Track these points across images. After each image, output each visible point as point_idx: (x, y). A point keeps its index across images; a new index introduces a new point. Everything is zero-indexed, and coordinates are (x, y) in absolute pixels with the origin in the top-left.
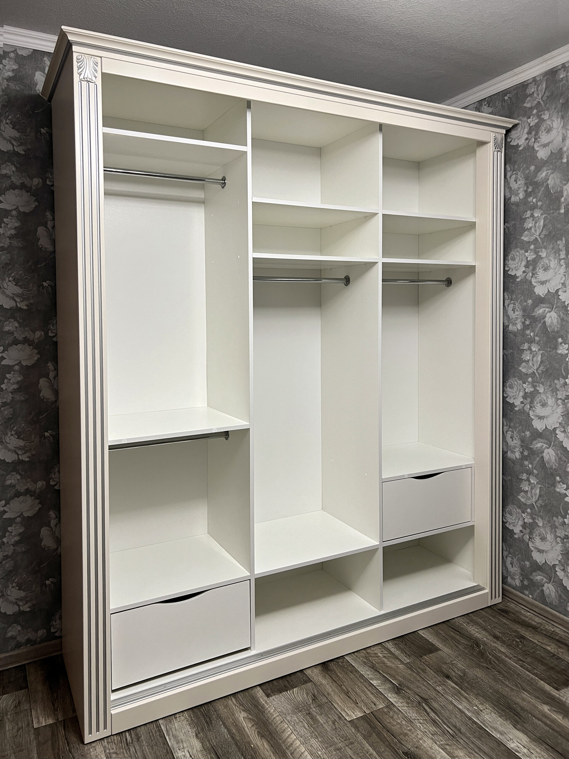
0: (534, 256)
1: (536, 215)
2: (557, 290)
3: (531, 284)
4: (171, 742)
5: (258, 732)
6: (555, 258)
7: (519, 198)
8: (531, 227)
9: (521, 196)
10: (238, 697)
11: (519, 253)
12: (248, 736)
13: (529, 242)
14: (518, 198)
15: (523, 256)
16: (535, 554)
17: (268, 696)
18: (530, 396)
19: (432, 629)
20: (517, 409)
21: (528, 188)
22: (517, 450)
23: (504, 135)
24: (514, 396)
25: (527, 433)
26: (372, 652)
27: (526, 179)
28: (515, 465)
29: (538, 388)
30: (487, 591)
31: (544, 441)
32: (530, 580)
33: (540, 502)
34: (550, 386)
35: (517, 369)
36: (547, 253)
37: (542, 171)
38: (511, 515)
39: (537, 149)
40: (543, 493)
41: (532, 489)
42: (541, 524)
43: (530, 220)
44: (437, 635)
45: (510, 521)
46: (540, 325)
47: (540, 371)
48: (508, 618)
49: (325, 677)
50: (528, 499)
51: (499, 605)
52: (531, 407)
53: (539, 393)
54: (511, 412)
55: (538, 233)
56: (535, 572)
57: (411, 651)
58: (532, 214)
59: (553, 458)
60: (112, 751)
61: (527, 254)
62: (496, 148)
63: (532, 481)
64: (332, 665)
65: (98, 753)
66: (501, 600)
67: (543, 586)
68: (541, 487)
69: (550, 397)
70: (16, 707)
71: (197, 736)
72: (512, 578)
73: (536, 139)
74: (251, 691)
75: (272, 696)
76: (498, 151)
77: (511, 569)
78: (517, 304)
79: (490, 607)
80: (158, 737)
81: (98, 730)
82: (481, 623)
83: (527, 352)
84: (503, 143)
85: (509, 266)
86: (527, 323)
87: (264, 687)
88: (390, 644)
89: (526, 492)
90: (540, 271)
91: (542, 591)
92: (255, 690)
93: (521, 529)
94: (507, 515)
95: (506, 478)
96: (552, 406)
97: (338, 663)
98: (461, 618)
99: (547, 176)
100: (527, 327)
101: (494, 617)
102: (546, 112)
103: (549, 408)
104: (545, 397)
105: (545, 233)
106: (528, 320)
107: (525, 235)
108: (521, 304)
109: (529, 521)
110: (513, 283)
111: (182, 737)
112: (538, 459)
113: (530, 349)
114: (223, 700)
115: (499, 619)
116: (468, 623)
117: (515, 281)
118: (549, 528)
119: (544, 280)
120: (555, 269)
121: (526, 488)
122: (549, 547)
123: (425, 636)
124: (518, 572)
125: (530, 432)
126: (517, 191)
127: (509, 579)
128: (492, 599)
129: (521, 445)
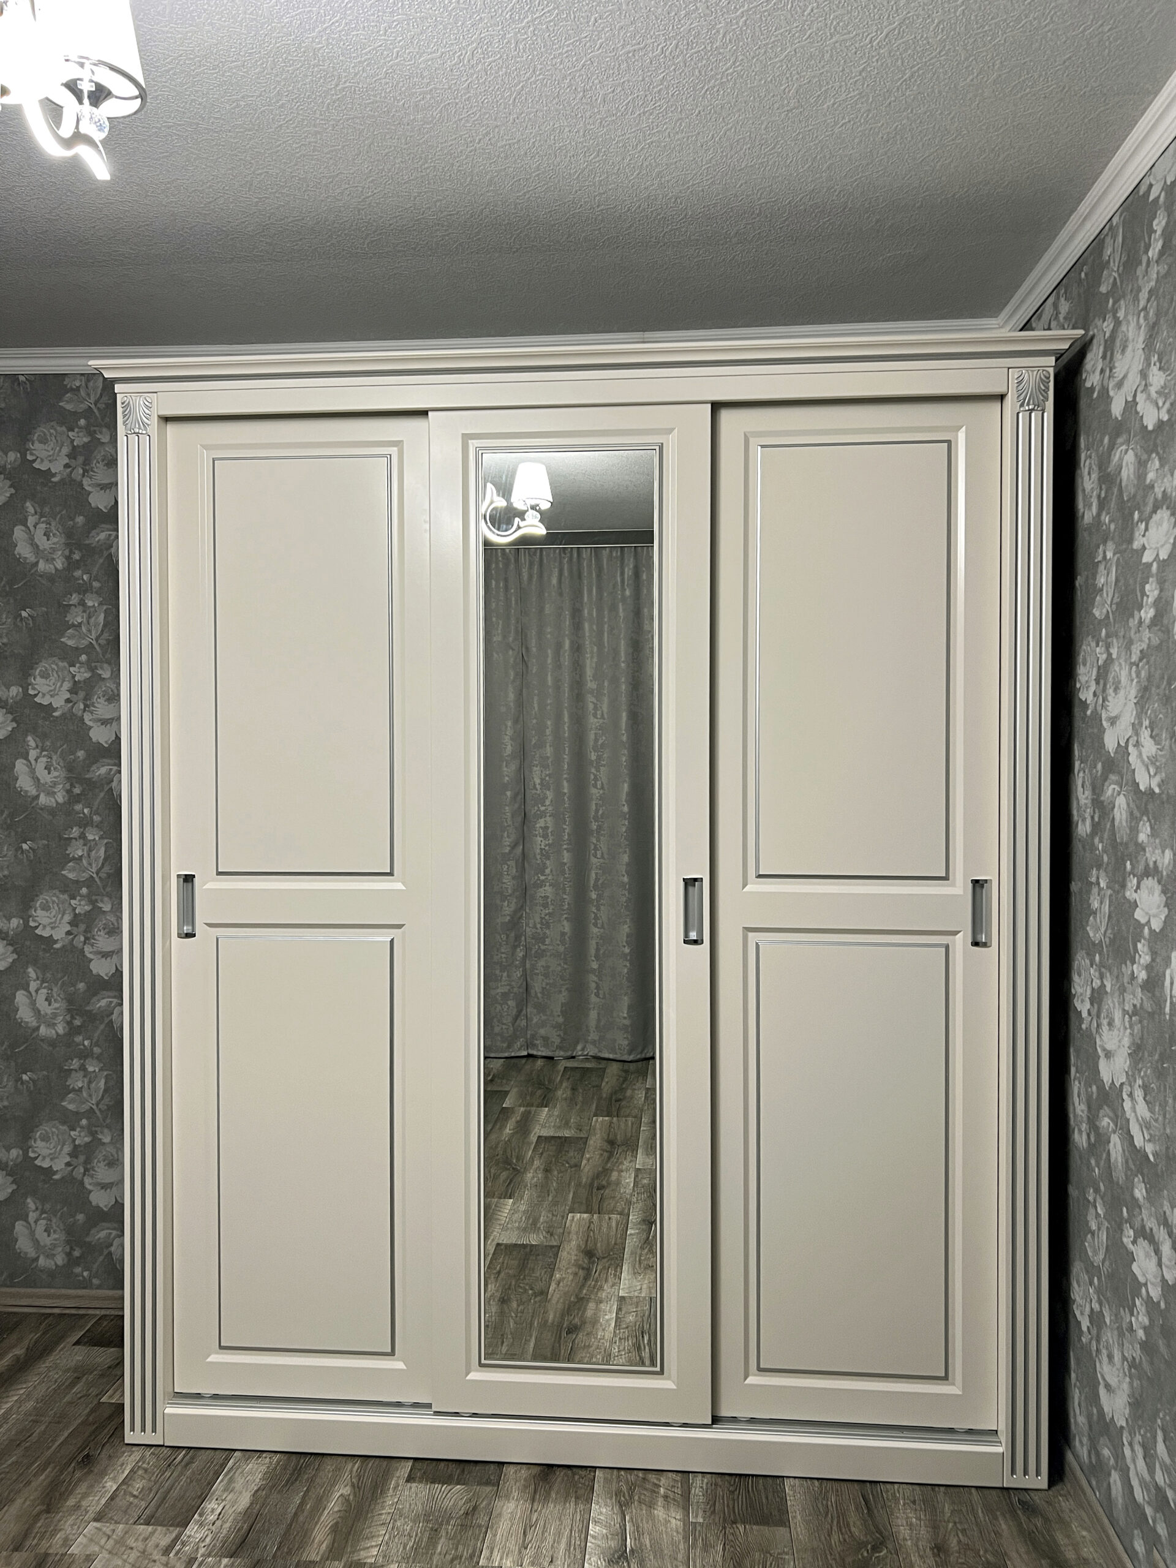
0: (1105, 656)
1: (1109, 555)
2: (1127, 740)
3: (1102, 724)
4: (219, 1485)
5: (337, 1523)
6: (1126, 661)
8: (1103, 585)
9: (1094, 510)
10: (367, 1465)
11: (1090, 645)
12: (317, 1523)
13: (1100, 620)
14: (1091, 515)
15: (1094, 654)
16: (1102, 1391)
17: (410, 1479)
18: (1097, 996)
19: (821, 1485)
20: (1084, 1026)
21: (1101, 489)
22: (1084, 1126)
23: (1051, 371)
24: (1081, 994)
25: (1094, 1088)
26: (655, 1481)
27: (1100, 468)
28: (1082, 1163)
29: (1106, 983)
30: (1000, 1450)
31: (1111, 1114)
32: (1098, 1454)
33: (1107, 1263)
34: (1117, 977)
35: (1085, 929)
36: (1118, 648)
37: (1116, 446)
38: (1079, 1286)
39: (1111, 393)
40: (1109, 1243)
41: (1099, 1229)
42: (1108, 1321)
43: (1102, 567)
44: (816, 1499)
45: (1078, 1299)
46: (1108, 826)
47: (1107, 940)
48: (1020, 1525)
49: (526, 1487)
50: (1095, 1253)
51: (1032, 1494)
52: (1098, 1026)
53: (1106, 993)
54: (1079, 1032)
55: (1110, 599)
56: (1102, 1436)
57: (728, 1506)
58: (1104, 552)
59: (1120, 1159)
60: (145, 1466)
61: (1098, 649)
62: (1022, 405)
63: (1100, 1211)
64: (560, 1474)
65: (130, 1460)
66: (1045, 1486)
67: (1109, 1475)
68: (1107, 1228)
69: (1117, 1004)
70: (109, 1367)
71: (257, 1491)
72: (1081, 1442)
73: (1111, 370)
74: (394, 1461)
75: (414, 1482)
76: (1031, 411)
77: (1078, 1419)
78: (1087, 771)
79: (1008, 1489)
80: (211, 1473)
81: (143, 1429)
82: (943, 1512)
83: (1095, 890)
84: (1048, 388)
85: (1080, 677)
86: (1096, 819)
87: (419, 1465)
88: (705, 1480)
89: (1093, 1234)
90: (1110, 691)
91: (1109, 1484)
92: (403, 1463)
93: (1088, 1324)
94: (1075, 1284)
95: (1073, 1191)
96: (1119, 1030)
97: (574, 1474)
98: (910, 1487)
99: (1121, 459)
100: (1096, 827)
101: (989, 1510)
102: (1122, 302)
103: (1116, 1032)
104: (1111, 1005)
105: (1116, 600)
106: (1097, 811)
107: (1096, 604)
108: (1090, 772)
109: (1096, 1306)
110: (1083, 719)
111: (238, 1485)
112: (1104, 1156)
113: (1098, 884)
114: (344, 1459)
115: (996, 1519)
116: (914, 1502)
117: (1086, 714)
118: (1116, 1332)
119: (1113, 715)
120: (1125, 688)
121: (1094, 1226)
122: (1116, 1380)
123: (791, 1493)
124: (1086, 1428)
125: (1097, 1087)
126: (1091, 497)
127: (1077, 1443)
128: (1013, 1472)
129: (1088, 1117)
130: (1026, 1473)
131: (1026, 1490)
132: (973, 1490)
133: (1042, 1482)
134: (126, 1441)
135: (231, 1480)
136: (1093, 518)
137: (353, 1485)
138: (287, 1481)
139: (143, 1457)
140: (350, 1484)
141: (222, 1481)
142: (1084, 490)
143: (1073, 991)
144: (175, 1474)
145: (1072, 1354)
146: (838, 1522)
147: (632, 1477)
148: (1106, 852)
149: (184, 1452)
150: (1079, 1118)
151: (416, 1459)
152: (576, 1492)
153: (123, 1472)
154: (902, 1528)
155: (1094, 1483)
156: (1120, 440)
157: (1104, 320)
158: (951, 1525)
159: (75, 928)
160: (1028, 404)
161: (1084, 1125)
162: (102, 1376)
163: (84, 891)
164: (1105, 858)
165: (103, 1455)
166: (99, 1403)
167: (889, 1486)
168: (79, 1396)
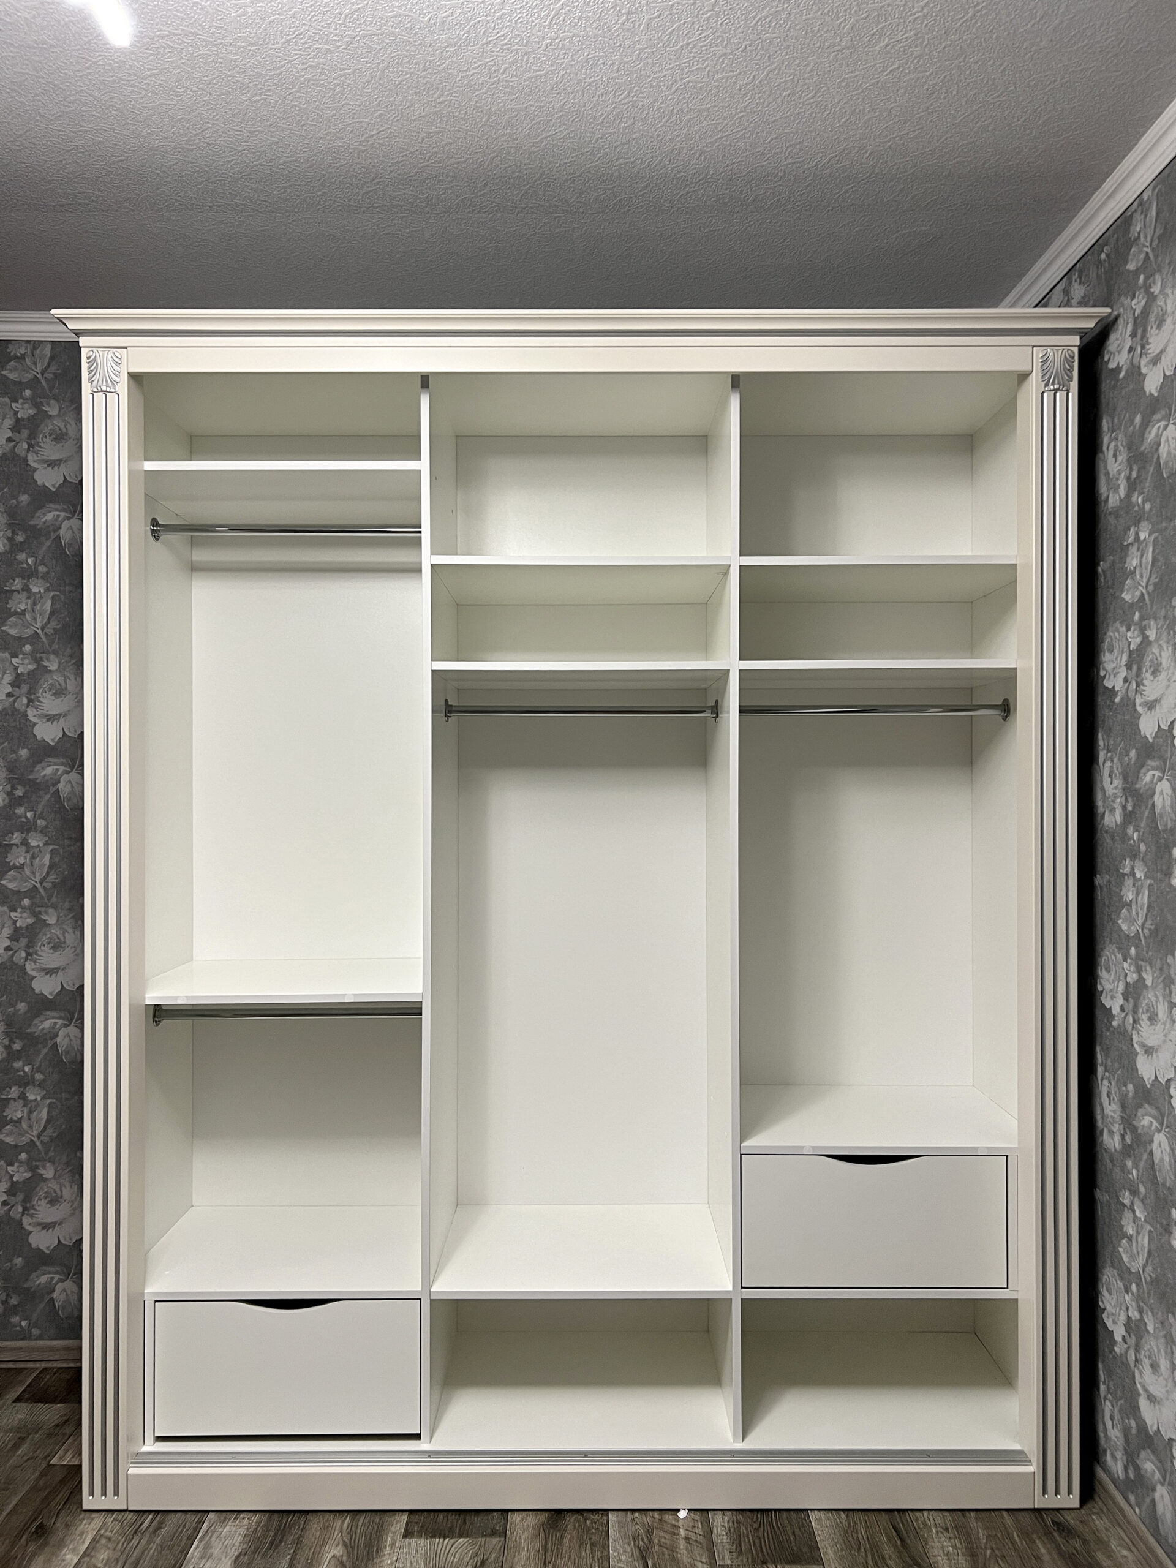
0: (1139, 640)
1: (1142, 536)
2: (1172, 723)
3: (1135, 710)
4: (195, 1551)
6: (1168, 642)
7: (1120, 497)
8: (1135, 568)
9: (1122, 492)
10: (359, 1520)
11: (1118, 631)
13: (1132, 603)
14: (1118, 498)
15: (1124, 639)
16: (1143, 1403)
17: (407, 1534)
18: (1133, 992)
19: (847, 1516)
20: (1115, 1023)
21: (1131, 470)
22: (1116, 1128)
23: (1076, 350)
24: (1111, 990)
25: (1130, 1087)
26: (673, 1522)
27: (1129, 448)
28: (1114, 1165)
29: (1144, 975)
30: (1030, 1469)
31: (1154, 1112)
32: (1137, 1468)
33: (1149, 1268)
34: (1161, 969)
35: (1115, 923)
36: (1157, 629)
37: (1151, 424)
38: (1110, 1294)
39: (1144, 370)
40: (1153, 1247)
41: (1138, 1233)
42: (1151, 1328)
43: (1133, 550)
44: (846, 1532)
45: (1109, 1308)
46: (1146, 814)
47: (1146, 932)
48: (1058, 1547)
49: (536, 1536)
50: (1133, 1258)
51: (1066, 1514)
52: (1135, 1021)
53: (1146, 986)
54: (1108, 1030)
55: (1145, 580)
56: (1144, 1449)
57: (754, 1545)
58: (1137, 534)
59: (1167, 1159)
60: (108, 1534)
61: (1129, 634)
62: (1047, 385)
63: (1138, 1214)
64: (571, 1520)
65: (89, 1529)
66: (1077, 1504)
67: (1154, 1490)
68: (1150, 1231)
69: (1161, 998)
70: (57, 1425)
71: (238, 1557)
72: (1113, 1456)
73: (1143, 347)
74: (387, 1517)
75: (412, 1536)
76: (1056, 391)
77: (1111, 1432)
78: (1115, 760)
79: (1039, 1510)
80: (185, 1538)
81: (104, 1493)
82: (978, 1538)
83: (1129, 882)
84: (1072, 367)
85: (1106, 665)
86: (1130, 808)
87: (415, 1518)
88: (726, 1519)
89: (1130, 1238)
90: (1147, 675)
91: (1153, 1501)
92: (397, 1517)
93: (1124, 1333)
94: (1104, 1292)
95: (1101, 1196)
96: (1164, 1024)
97: (586, 1519)
98: (940, 1514)
99: (1158, 436)
100: (1129, 817)
101: (1025, 1534)
102: (1158, 277)
103: (1159, 1027)
104: (1153, 999)
105: (1154, 580)
106: (1130, 799)
107: (1126, 587)
108: (1121, 760)
109: (1134, 1315)
110: (1110, 708)
111: (216, 1551)
112: (1145, 1156)
113: (1133, 874)
114: (331, 1516)
115: (1034, 1542)
116: (947, 1530)
117: (1113, 702)
118: (1162, 1340)
119: (1151, 698)
120: (1168, 669)
121: (1130, 1230)
122: (1164, 1390)
123: (818, 1527)
124: (1121, 1442)
125: (1134, 1086)
126: (1117, 479)
127: (1109, 1458)
128: (1045, 1492)
129: (1122, 1118)
130: (1057, 1492)
131: (1058, 1510)
132: (1004, 1513)
133: (1074, 1500)
134: (85, 1507)
135: (207, 1546)
136: (1121, 500)
137: (345, 1545)
138: (272, 1543)
139: (104, 1524)
140: (341, 1542)
141: (197, 1547)
142: (1108, 473)
143: (1099, 988)
144: (144, 1542)
145: (1100, 1366)
146: (873, 1555)
147: (648, 1519)
148: (1143, 841)
149: (151, 1517)
150: (1110, 1119)
151: (411, 1512)
152: (590, 1539)
153: (83, 1542)
154: (939, 1558)
155: (1132, 1498)
156: (1157, 416)
157: (1133, 297)
158: (989, 1552)
159: (16, 943)
160: (1053, 384)
161: (1117, 1126)
162: (50, 1435)
163: (26, 902)
164: (1143, 848)
165: (58, 1524)
166: (49, 1465)
167: (918, 1514)
168: (25, 1458)
